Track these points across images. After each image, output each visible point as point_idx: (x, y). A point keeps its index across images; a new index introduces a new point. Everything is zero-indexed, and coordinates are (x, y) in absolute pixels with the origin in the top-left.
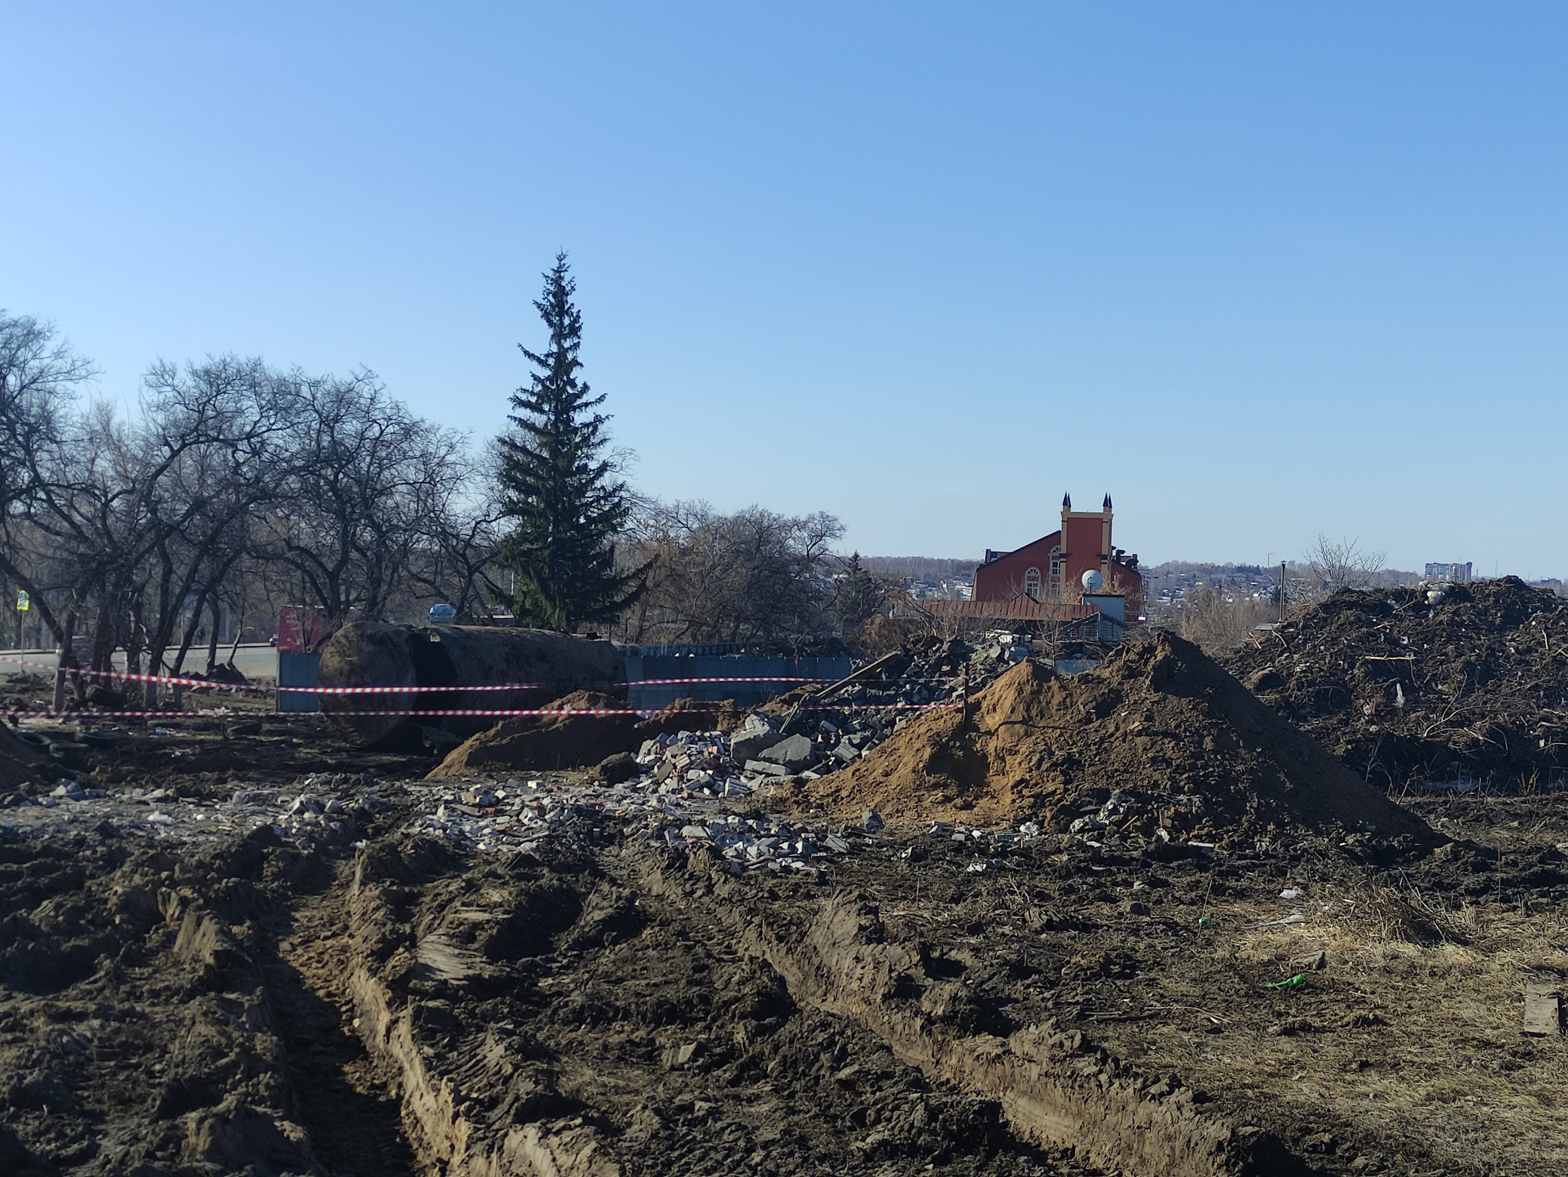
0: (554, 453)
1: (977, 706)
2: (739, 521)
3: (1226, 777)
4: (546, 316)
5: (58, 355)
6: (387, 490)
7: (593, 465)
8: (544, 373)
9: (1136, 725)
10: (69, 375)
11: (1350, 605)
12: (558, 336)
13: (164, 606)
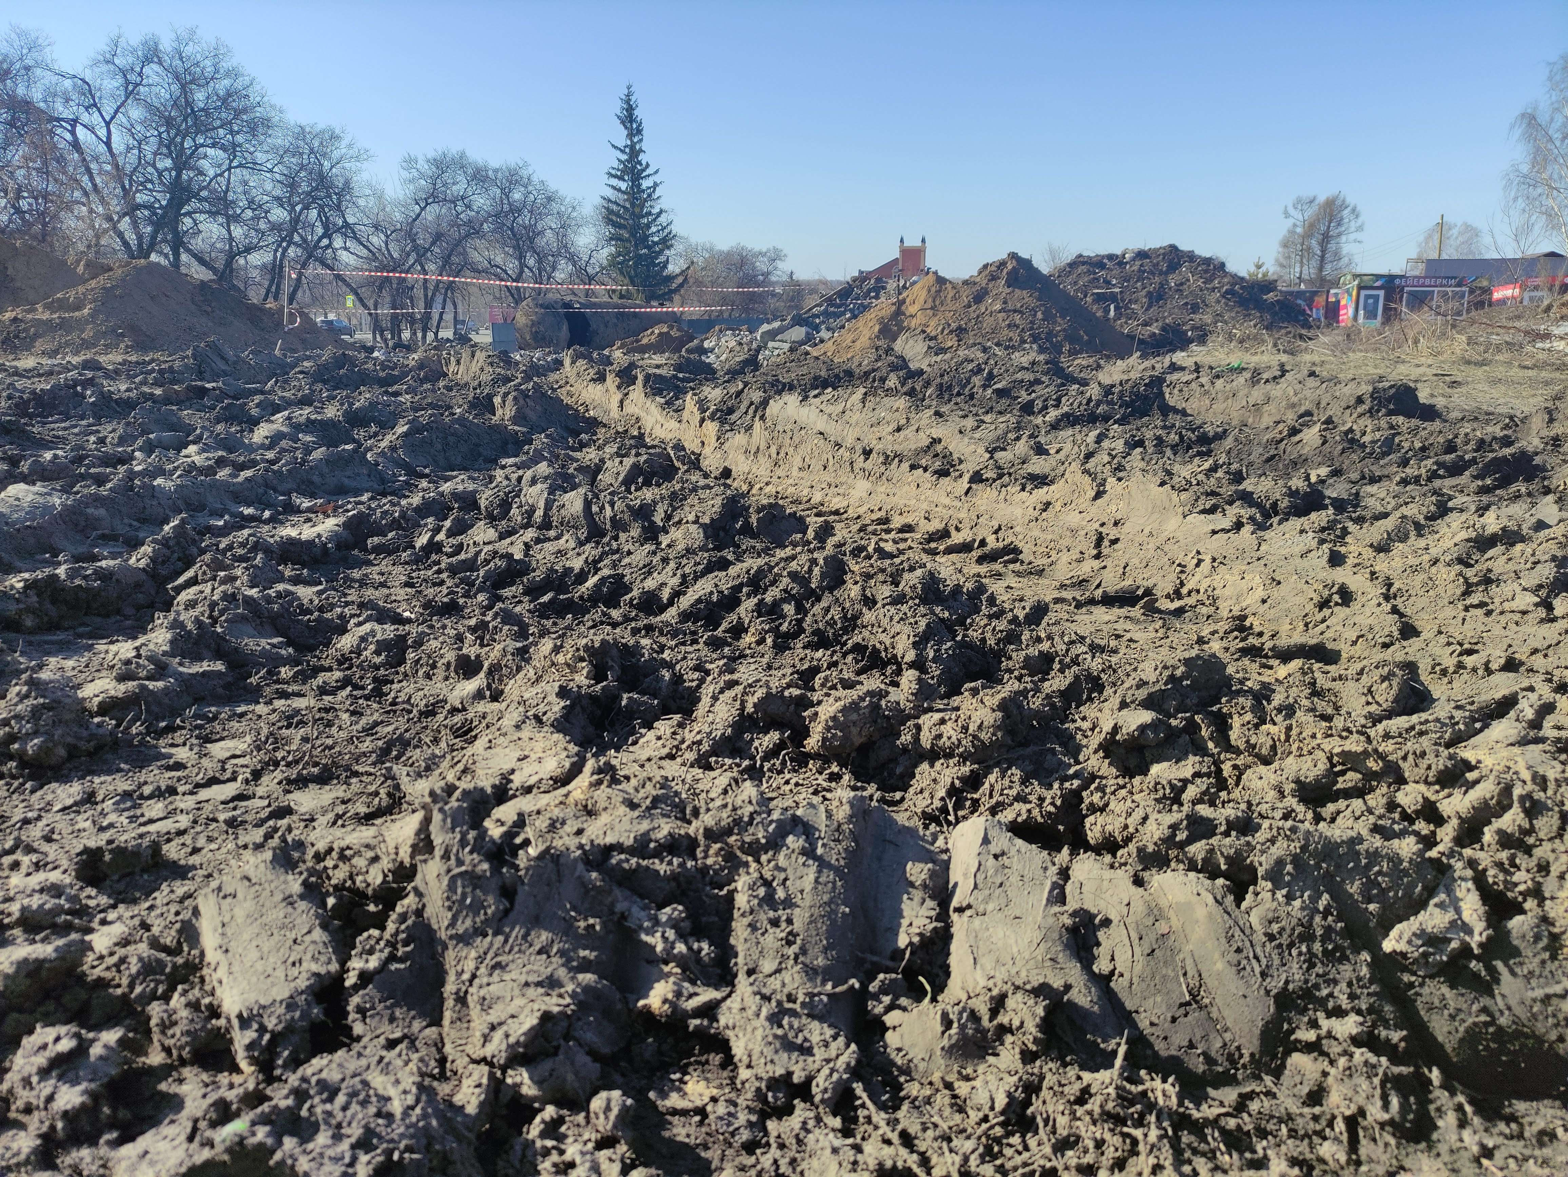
0: (633, 205)
1: (904, 301)
2: (729, 254)
3: (1050, 334)
4: (623, 123)
5: (350, 146)
6: (541, 233)
7: (655, 211)
8: (624, 157)
9: (998, 307)
10: (357, 158)
11: (1084, 263)
12: (630, 135)
13: (426, 296)
